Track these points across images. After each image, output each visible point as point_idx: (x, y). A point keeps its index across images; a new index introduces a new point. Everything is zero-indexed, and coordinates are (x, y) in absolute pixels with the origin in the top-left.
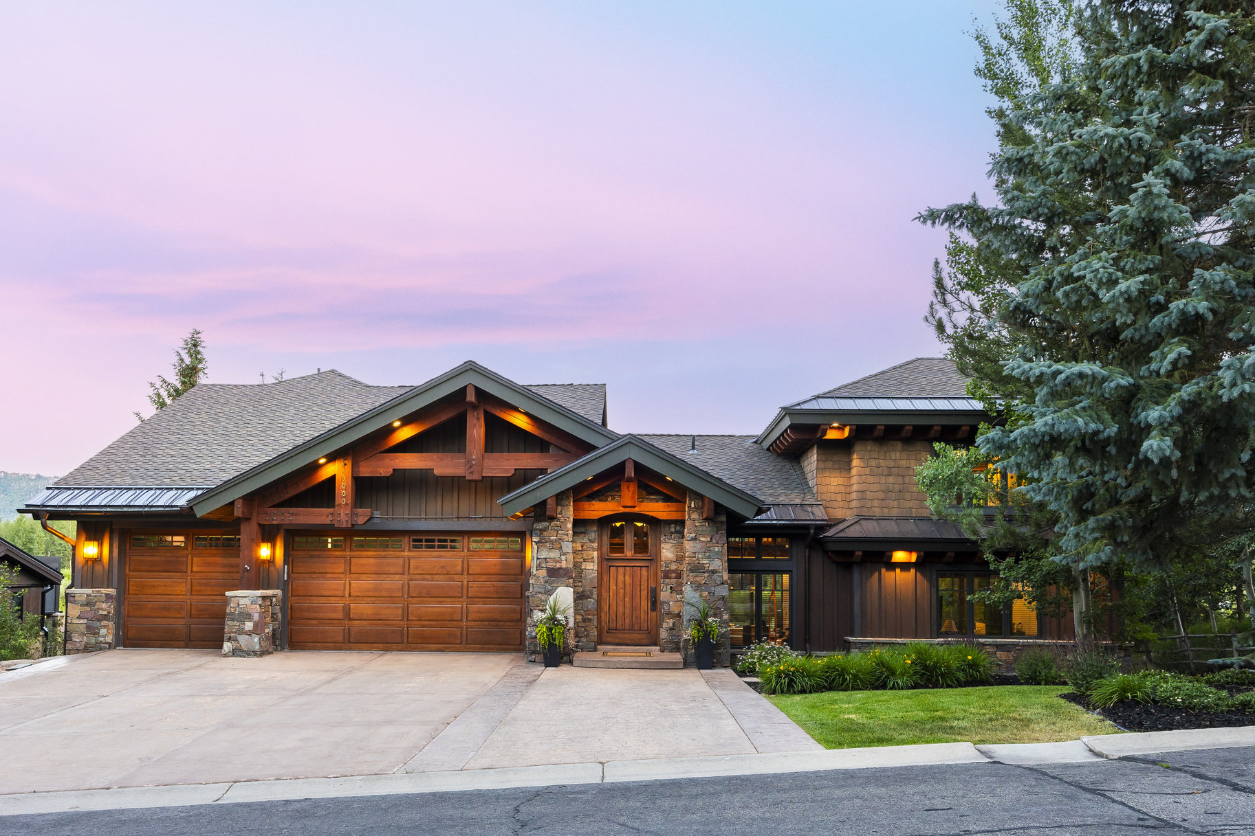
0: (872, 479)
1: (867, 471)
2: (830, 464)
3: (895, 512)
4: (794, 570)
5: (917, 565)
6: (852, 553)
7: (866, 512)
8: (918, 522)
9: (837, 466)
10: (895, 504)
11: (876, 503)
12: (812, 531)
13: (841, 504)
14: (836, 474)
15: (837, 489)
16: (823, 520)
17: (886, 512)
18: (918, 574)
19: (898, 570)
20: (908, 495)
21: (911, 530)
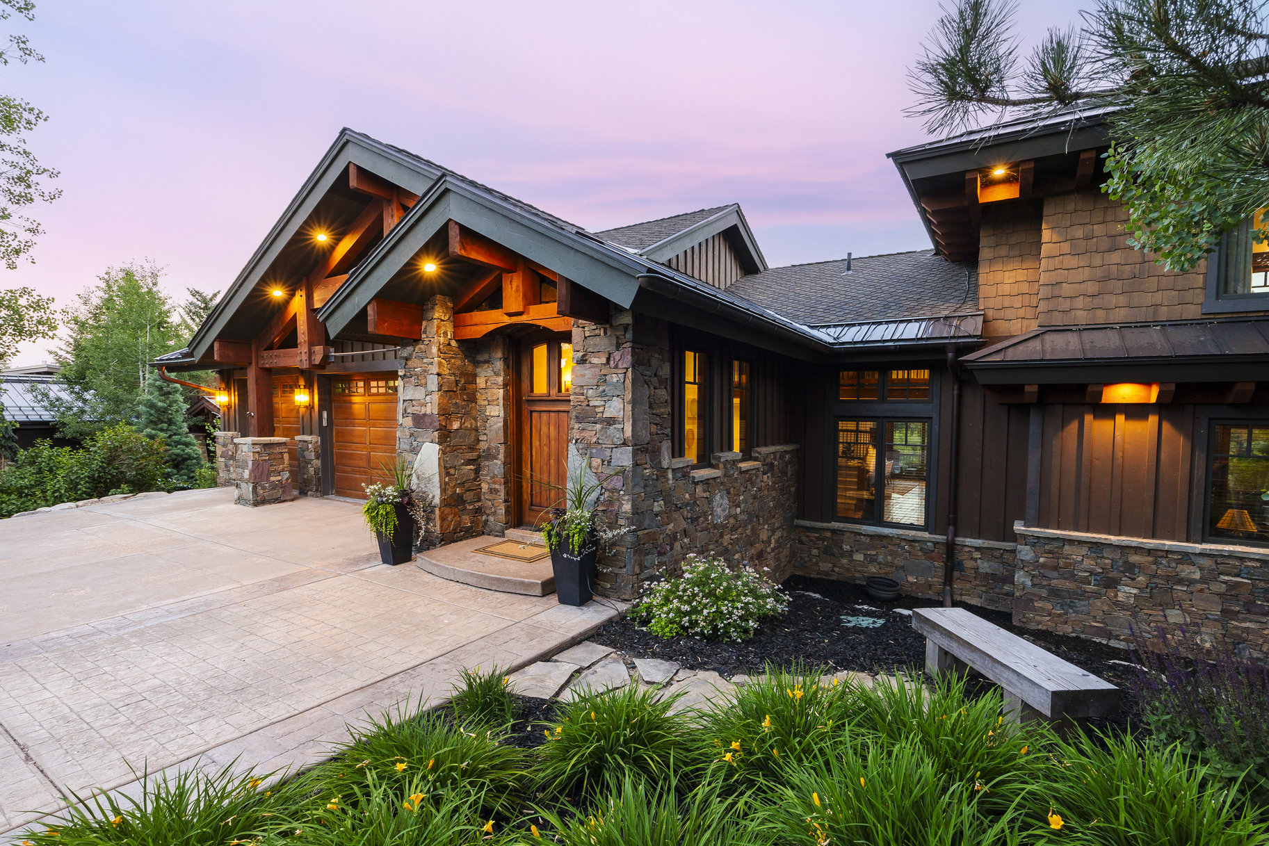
0: (1073, 262)
1: (1066, 247)
2: (1004, 251)
3: (1121, 315)
4: (935, 416)
5: (1159, 408)
6: (1019, 389)
7: (1058, 320)
8: (1169, 330)
9: (1016, 252)
10: (1122, 300)
11: (1079, 303)
12: (950, 355)
13: (1021, 312)
14: (1017, 265)
15: (1015, 289)
16: (970, 336)
17: (1100, 317)
18: (1166, 426)
19: (1120, 419)
20: (1152, 283)
21: (1152, 343)
